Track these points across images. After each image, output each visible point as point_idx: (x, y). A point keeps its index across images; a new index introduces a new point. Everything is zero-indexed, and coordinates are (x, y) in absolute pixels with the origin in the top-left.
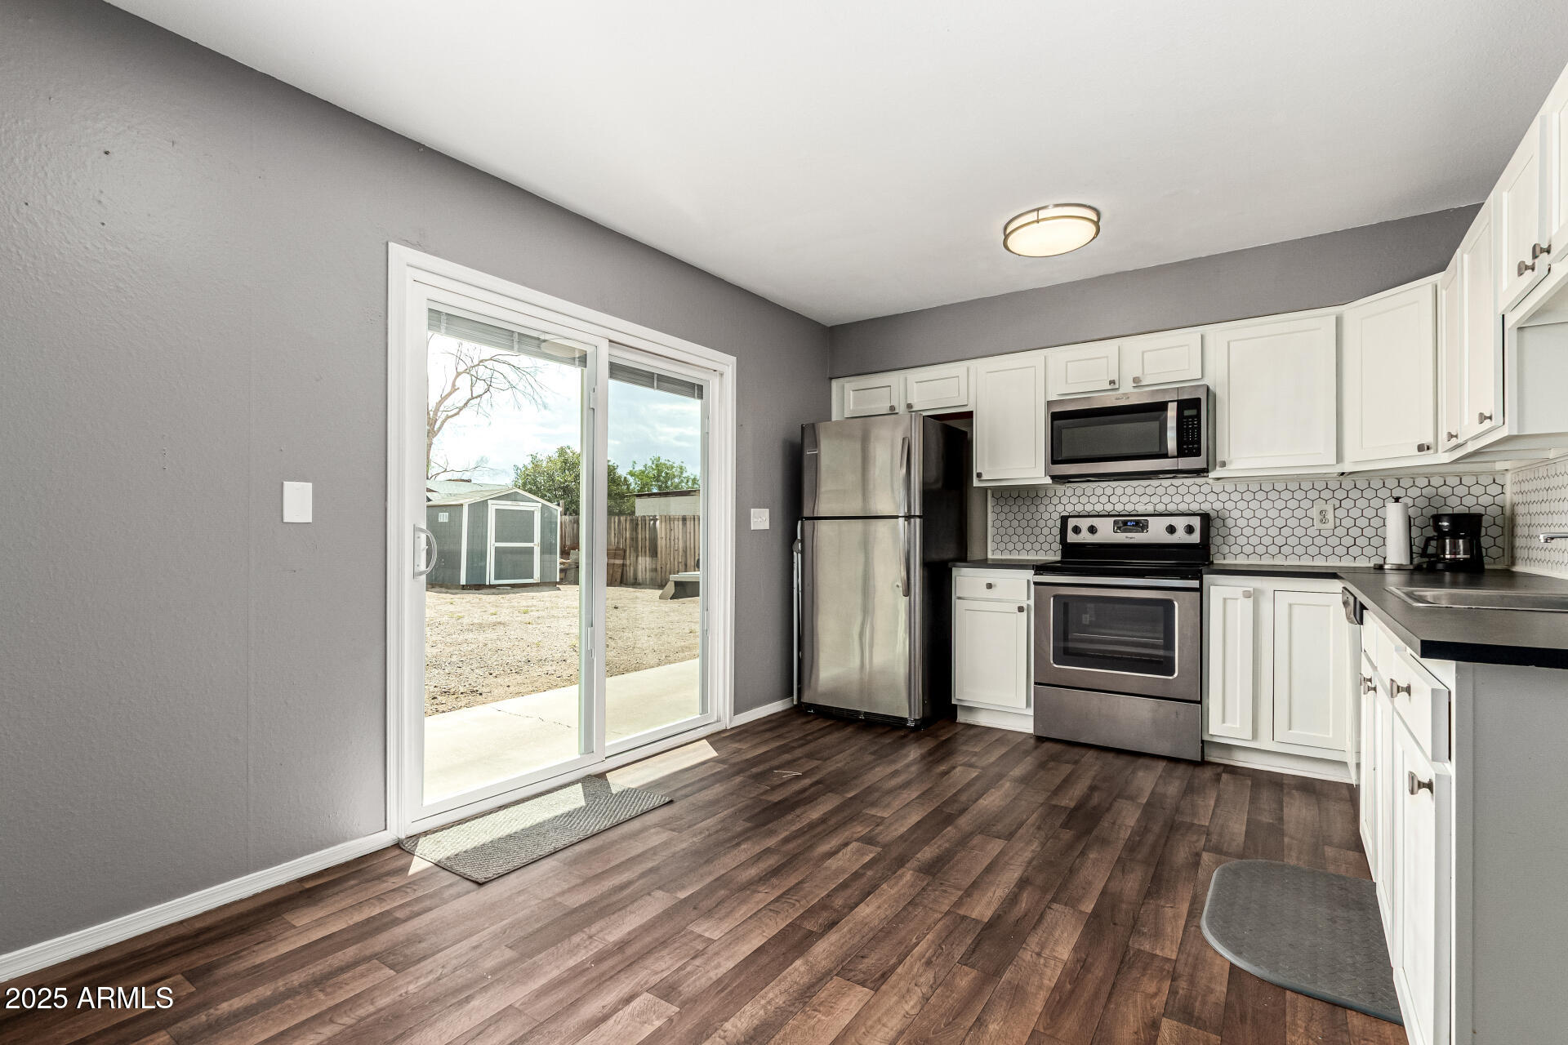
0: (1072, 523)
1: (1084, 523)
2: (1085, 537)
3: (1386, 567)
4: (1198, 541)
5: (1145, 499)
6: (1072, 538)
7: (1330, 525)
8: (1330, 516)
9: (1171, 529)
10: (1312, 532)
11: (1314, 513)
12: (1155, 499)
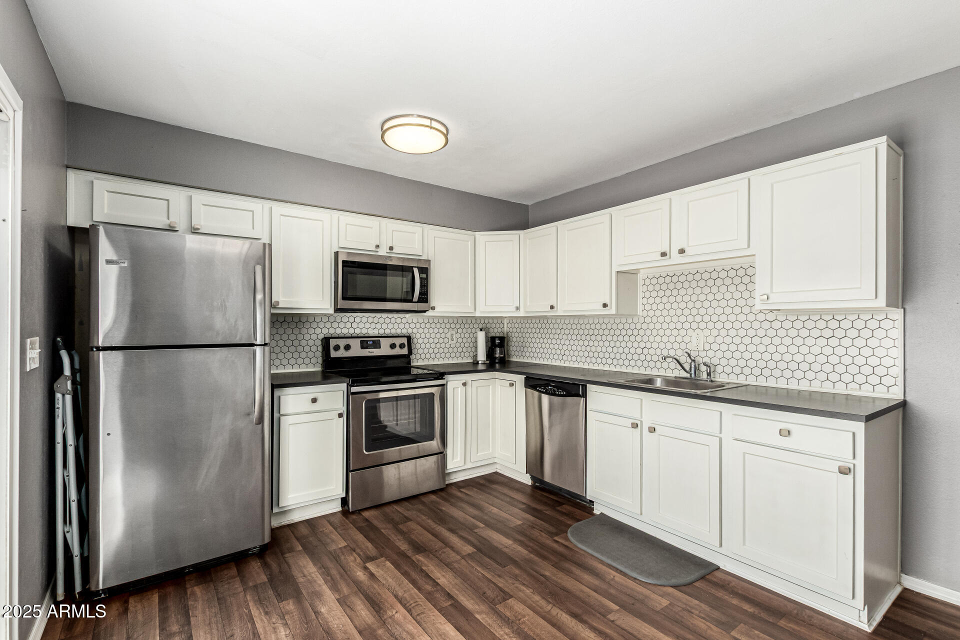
0: (333, 343)
1: (342, 343)
2: (342, 353)
3: (480, 362)
4: (407, 353)
5: (373, 326)
6: (334, 354)
7: (454, 342)
8: (454, 337)
9: (393, 346)
10: (448, 345)
11: (449, 336)
12: (379, 326)
